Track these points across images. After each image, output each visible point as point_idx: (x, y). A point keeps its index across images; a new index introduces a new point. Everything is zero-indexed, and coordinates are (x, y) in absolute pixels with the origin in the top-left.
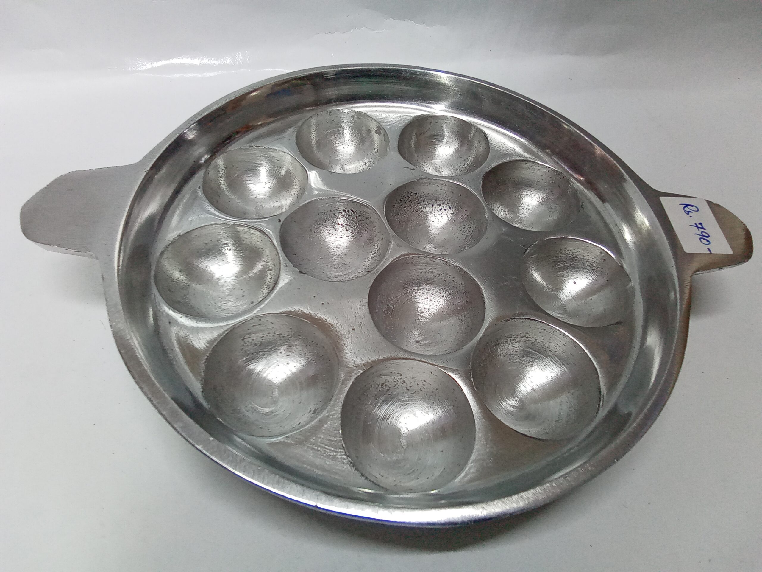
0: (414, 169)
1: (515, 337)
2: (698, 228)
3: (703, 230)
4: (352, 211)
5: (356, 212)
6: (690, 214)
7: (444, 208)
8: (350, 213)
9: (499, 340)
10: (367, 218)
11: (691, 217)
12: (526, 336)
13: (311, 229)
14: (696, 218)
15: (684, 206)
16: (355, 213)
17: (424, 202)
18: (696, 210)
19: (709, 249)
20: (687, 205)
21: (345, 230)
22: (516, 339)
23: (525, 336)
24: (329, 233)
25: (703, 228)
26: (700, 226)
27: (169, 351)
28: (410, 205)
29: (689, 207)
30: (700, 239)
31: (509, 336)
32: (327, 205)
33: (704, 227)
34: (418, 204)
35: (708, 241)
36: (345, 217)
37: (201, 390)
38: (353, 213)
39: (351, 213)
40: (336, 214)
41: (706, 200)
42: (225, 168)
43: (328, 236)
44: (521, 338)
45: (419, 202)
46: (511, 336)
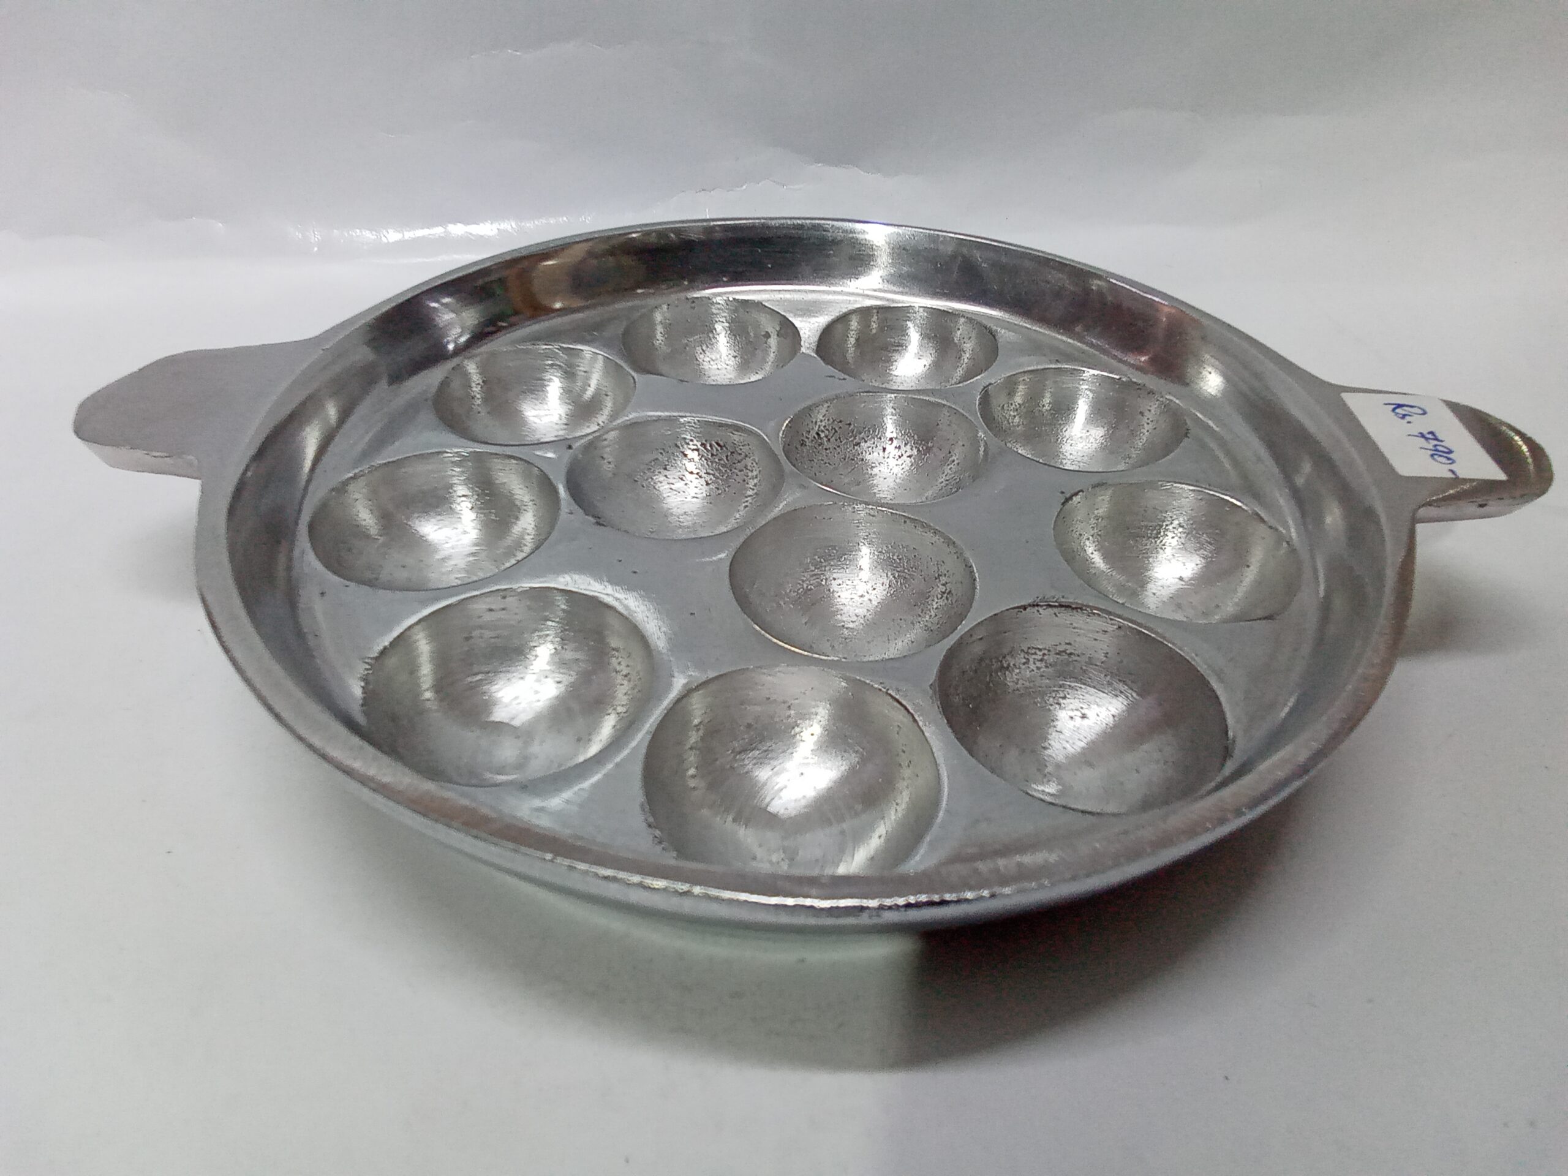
0: (844, 379)
1: (1044, 654)
2: (1427, 439)
3: (1436, 442)
4: (718, 444)
5: (724, 446)
6: (1408, 418)
7: (908, 454)
8: (715, 450)
9: (1008, 658)
10: (746, 456)
11: (1409, 422)
12: (1068, 652)
13: (636, 479)
14: (1421, 424)
15: (1394, 406)
16: (724, 448)
17: (866, 442)
18: (1420, 412)
19: (1452, 471)
20: (1399, 406)
21: (705, 483)
22: (1046, 657)
23: (1064, 651)
24: (671, 489)
25: (1436, 439)
26: (1430, 436)
27: (310, 637)
28: (839, 447)
29: (1405, 408)
30: (1432, 456)
31: (1030, 651)
32: (669, 433)
33: (1440, 438)
34: (854, 445)
35: (1449, 459)
36: (706, 459)
37: (361, 702)
38: (719, 448)
39: (717, 450)
40: (686, 453)
41: (1442, 400)
42: (483, 382)
43: (669, 494)
44: (1058, 656)
45: (857, 440)
46: (1033, 651)
